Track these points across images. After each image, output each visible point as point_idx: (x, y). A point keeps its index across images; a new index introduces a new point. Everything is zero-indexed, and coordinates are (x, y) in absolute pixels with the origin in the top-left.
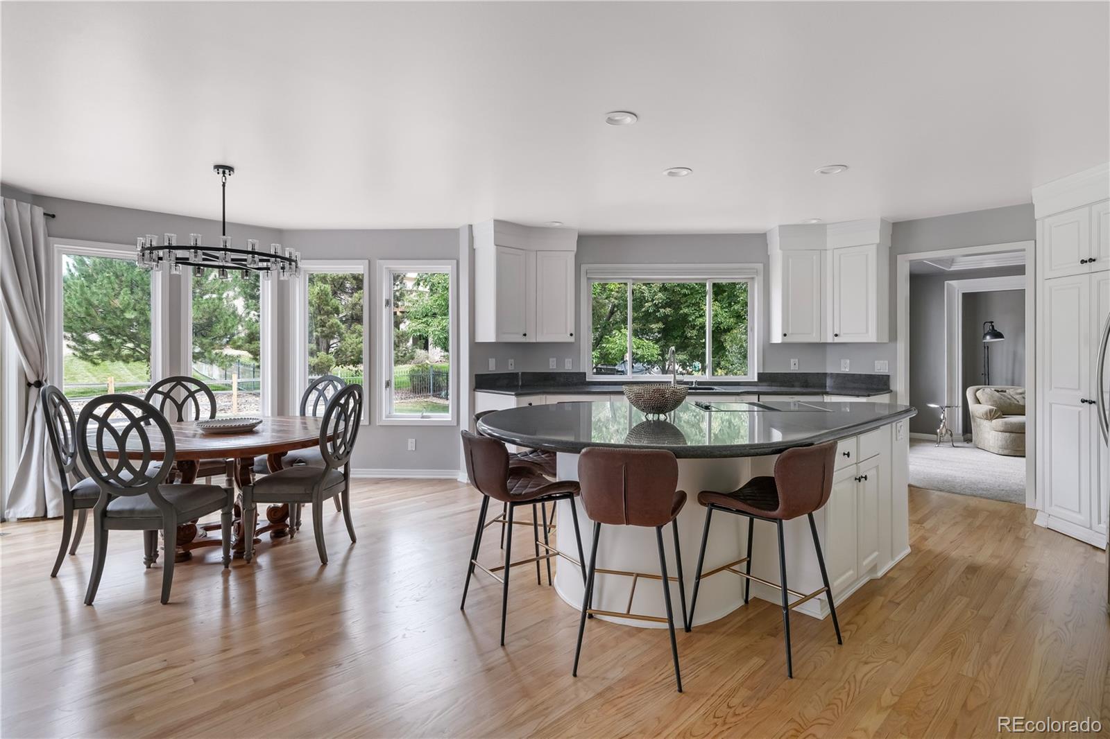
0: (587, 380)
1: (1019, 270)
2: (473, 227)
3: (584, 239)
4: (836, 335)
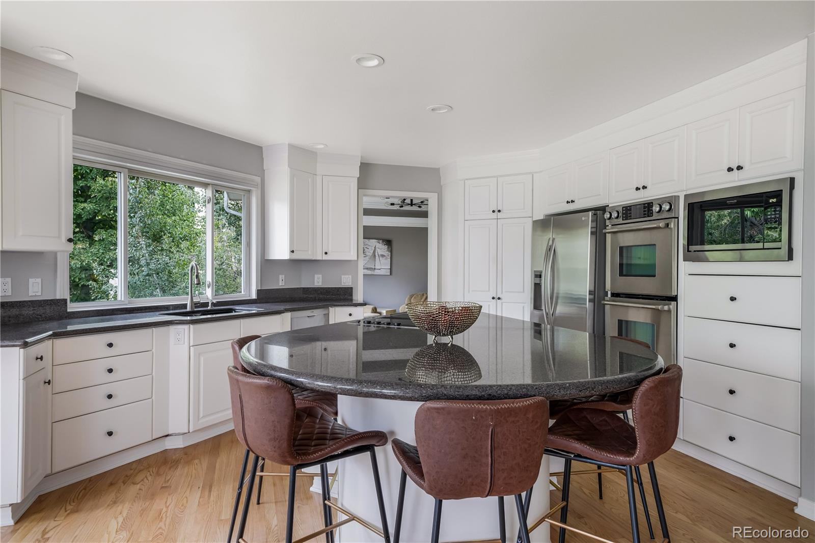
0: (67, 311)
4: (326, 253)
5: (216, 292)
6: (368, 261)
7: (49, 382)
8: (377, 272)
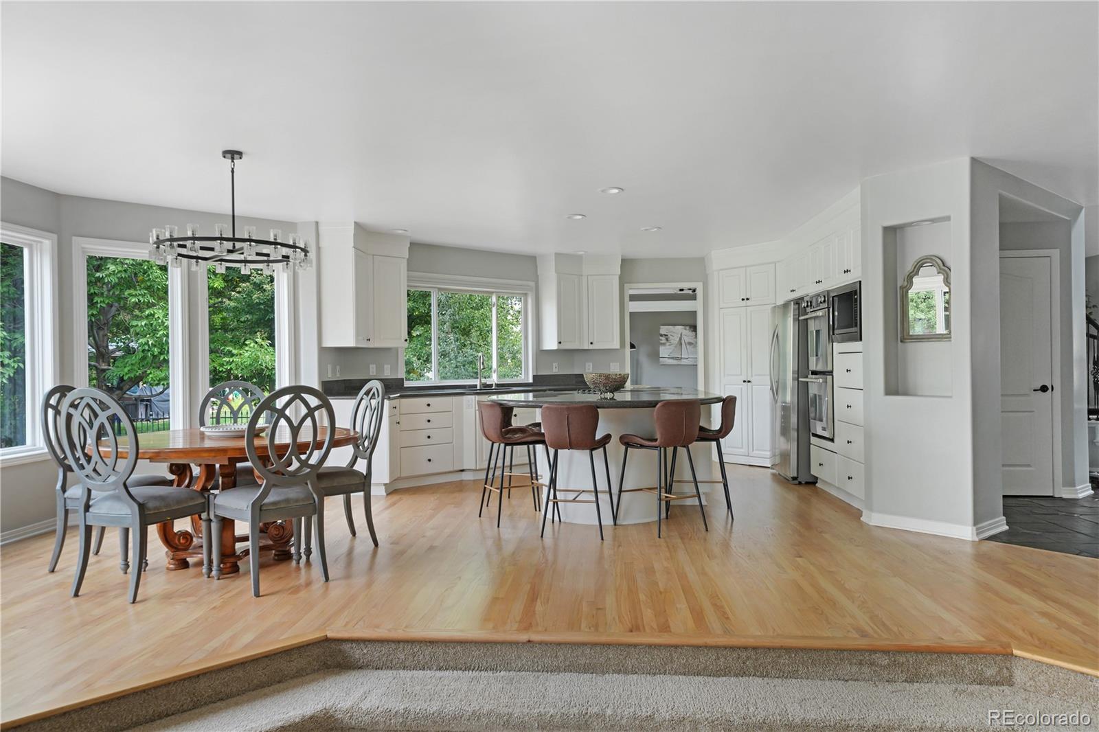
0: (405, 386)
1: (693, 297)
2: (319, 225)
3: (415, 246)
4: (591, 344)
5: (499, 377)
6: (674, 350)
7: (399, 423)
8: (684, 362)
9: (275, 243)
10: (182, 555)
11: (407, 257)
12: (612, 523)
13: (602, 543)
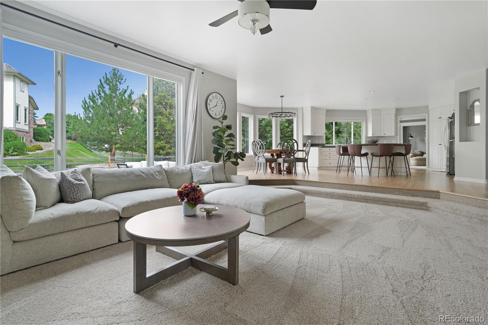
0: (325, 145)
3: (327, 111)
7: (321, 153)
9: (289, 113)
10: (273, 171)
11: (325, 113)
12: (369, 175)
13: (362, 178)
